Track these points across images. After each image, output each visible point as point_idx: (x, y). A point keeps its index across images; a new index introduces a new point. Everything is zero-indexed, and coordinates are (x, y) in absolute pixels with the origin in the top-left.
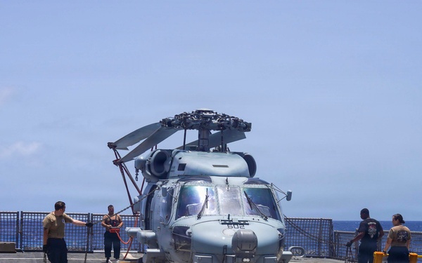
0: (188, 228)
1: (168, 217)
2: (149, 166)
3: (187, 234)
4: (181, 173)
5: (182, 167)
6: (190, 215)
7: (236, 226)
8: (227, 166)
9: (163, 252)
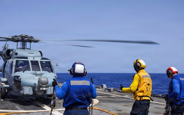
0: (20, 76)
1: (11, 73)
2: (4, 54)
3: (19, 79)
4: (16, 56)
5: (16, 54)
6: (20, 71)
7: (39, 75)
8: (33, 53)
9: (10, 86)
